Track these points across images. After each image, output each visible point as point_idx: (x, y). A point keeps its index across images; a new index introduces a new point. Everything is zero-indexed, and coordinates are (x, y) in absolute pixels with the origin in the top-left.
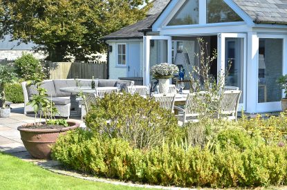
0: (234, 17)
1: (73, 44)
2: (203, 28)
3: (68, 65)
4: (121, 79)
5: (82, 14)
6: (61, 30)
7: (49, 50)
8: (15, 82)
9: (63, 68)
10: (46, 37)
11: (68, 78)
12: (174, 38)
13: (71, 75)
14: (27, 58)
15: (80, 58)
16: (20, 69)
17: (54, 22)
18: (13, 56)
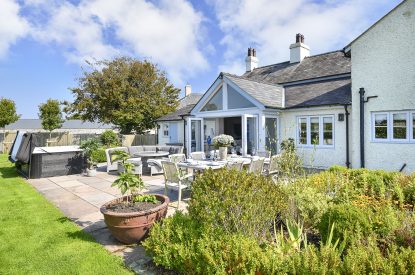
0: (250, 105)
1: (135, 125)
2: (226, 112)
3: (133, 137)
4: (167, 144)
5: (141, 107)
6: (129, 116)
7: (122, 127)
8: (101, 149)
9: (129, 138)
10: (120, 121)
11: (133, 145)
12: (205, 119)
13: (135, 143)
14: (108, 133)
15: (139, 132)
16: (104, 140)
17: (125, 112)
18: (100, 132)
